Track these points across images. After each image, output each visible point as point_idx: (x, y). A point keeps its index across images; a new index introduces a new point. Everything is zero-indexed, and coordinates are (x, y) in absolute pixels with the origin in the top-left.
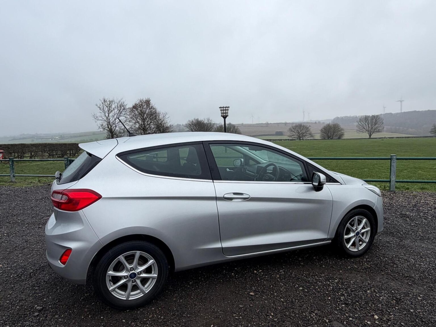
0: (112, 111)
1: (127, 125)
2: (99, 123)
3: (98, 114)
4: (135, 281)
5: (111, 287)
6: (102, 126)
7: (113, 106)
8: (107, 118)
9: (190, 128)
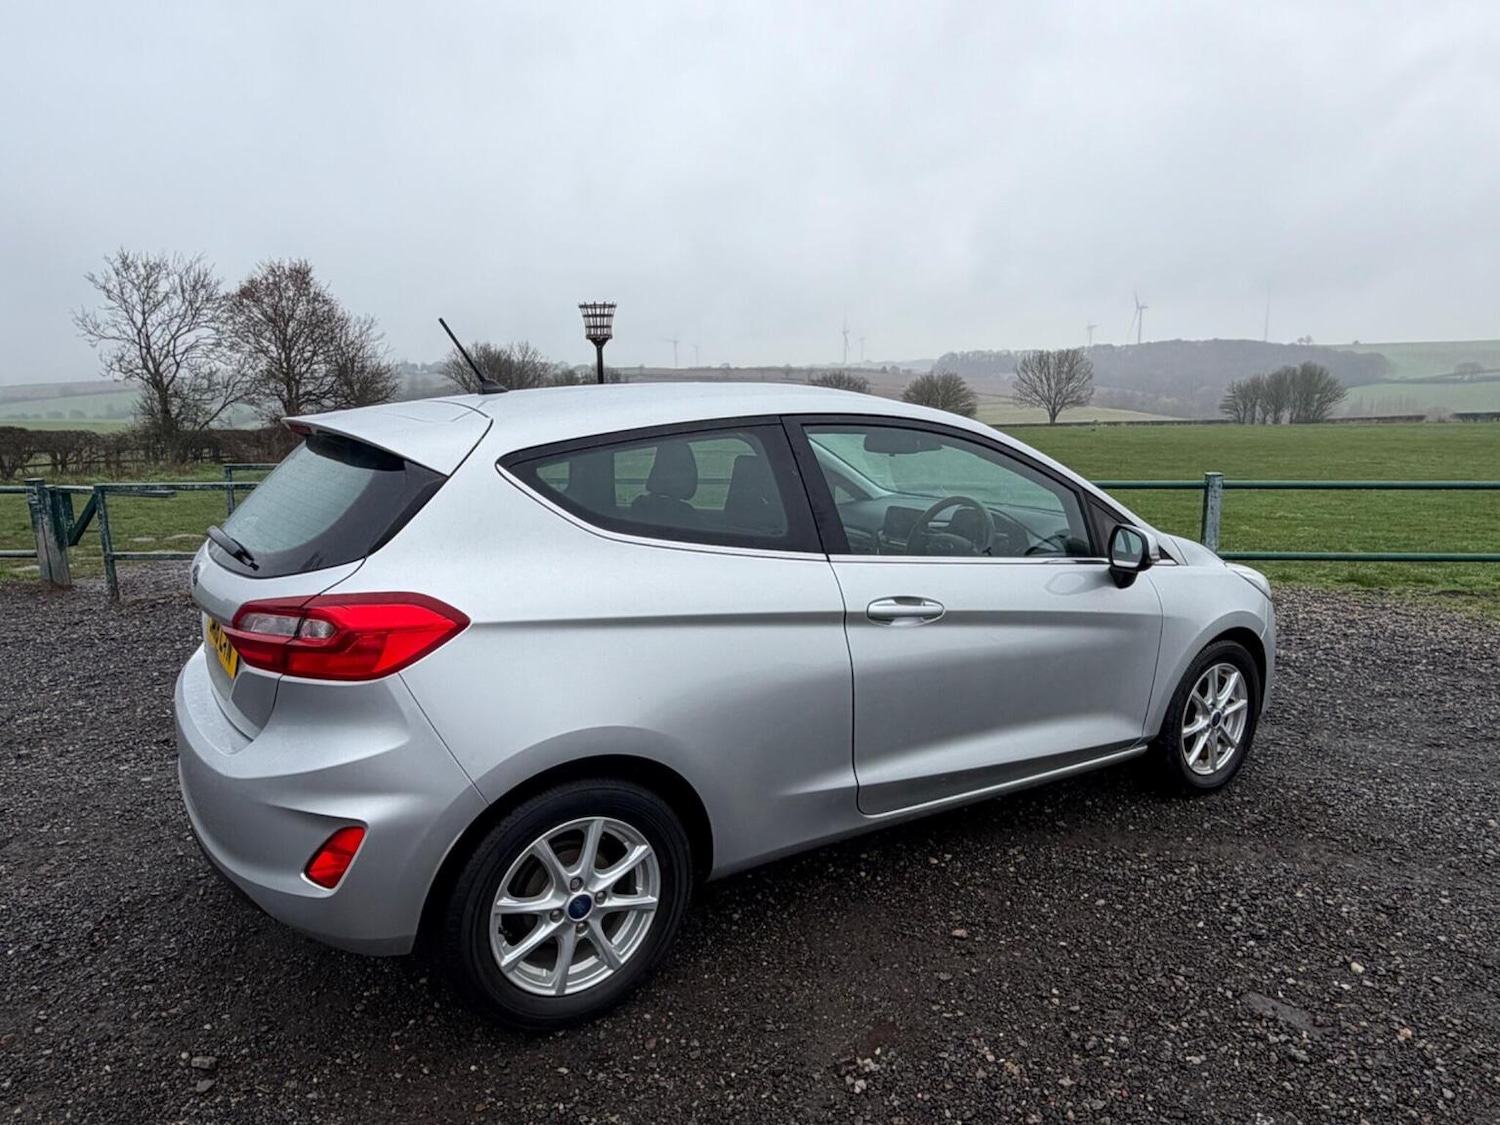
0: (157, 305)
1: (223, 358)
2: (111, 348)
3: (103, 316)
4: (587, 925)
5: (507, 954)
6: (119, 361)
7: (164, 286)
8: (140, 331)
9: (459, 378)
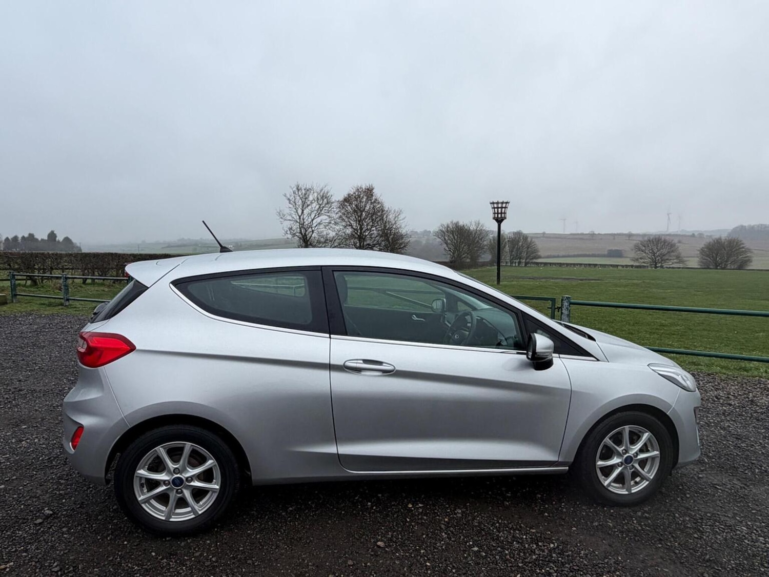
0: (308, 206)
1: (331, 229)
2: (287, 224)
3: (287, 211)
4: (182, 492)
5: (143, 495)
6: (290, 230)
7: (311, 198)
8: (300, 217)
